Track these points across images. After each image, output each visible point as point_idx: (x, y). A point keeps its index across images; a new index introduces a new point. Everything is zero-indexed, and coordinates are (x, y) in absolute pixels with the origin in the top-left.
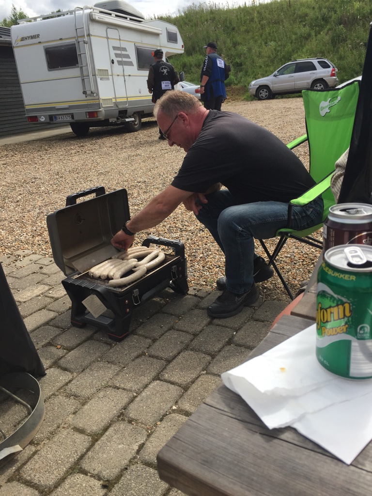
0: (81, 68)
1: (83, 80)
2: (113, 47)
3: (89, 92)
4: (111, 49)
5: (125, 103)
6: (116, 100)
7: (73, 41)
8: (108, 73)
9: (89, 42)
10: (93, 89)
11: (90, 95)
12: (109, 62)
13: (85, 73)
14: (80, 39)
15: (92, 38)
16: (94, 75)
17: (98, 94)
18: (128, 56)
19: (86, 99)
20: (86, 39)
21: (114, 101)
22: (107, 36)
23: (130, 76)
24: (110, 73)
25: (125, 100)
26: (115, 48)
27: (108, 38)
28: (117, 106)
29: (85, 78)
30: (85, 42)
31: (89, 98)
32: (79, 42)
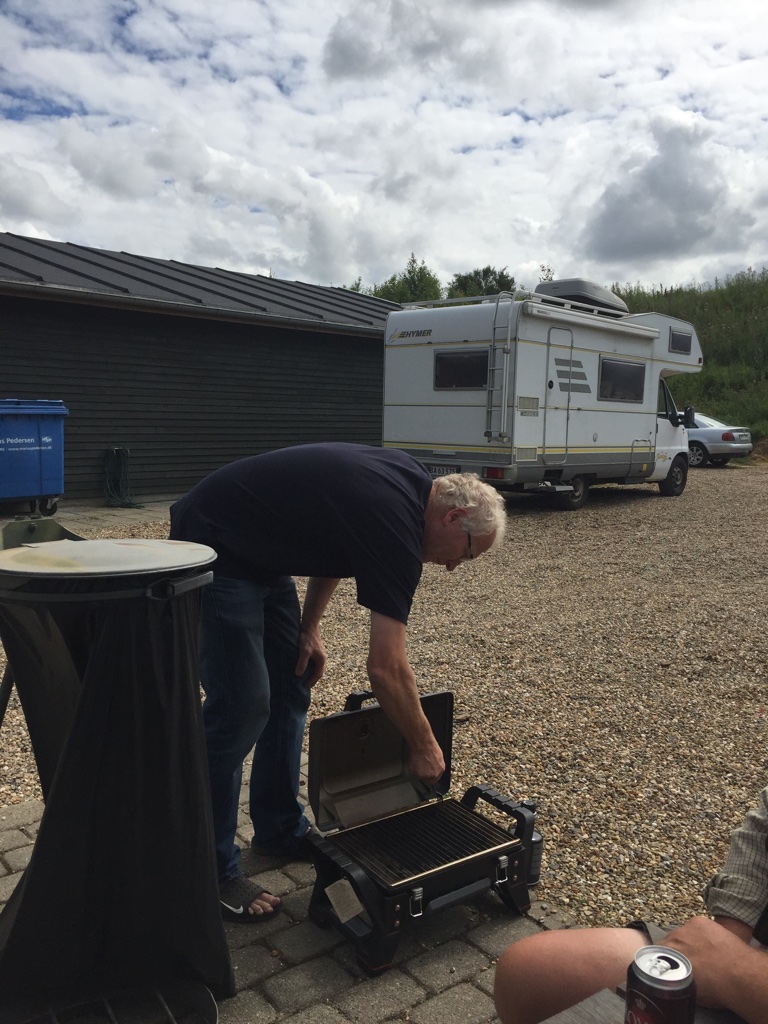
0: (491, 393)
1: (489, 413)
2: (556, 360)
3: (495, 434)
4: (552, 363)
5: (561, 457)
6: (544, 451)
7: (486, 346)
8: (538, 404)
9: (513, 350)
10: (504, 429)
11: (496, 439)
12: (543, 386)
13: (495, 402)
14: (498, 345)
15: (520, 344)
16: (511, 406)
17: (511, 439)
18: (582, 376)
19: (489, 444)
20: (509, 345)
21: (539, 452)
22: (549, 340)
23: (579, 409)
24: (541, 403)
25: (563, 452)
26: (559, 362)
27: (549, 344)
28: (544, 462)
29: (493, 409)
30: (505, 351)
31: (493, 443)
32: (495, 350)
